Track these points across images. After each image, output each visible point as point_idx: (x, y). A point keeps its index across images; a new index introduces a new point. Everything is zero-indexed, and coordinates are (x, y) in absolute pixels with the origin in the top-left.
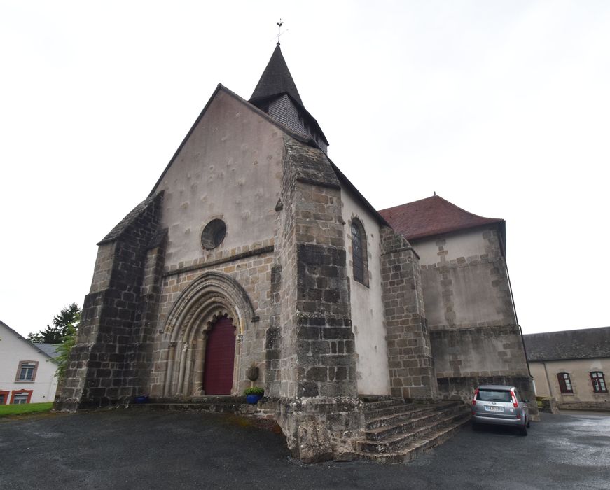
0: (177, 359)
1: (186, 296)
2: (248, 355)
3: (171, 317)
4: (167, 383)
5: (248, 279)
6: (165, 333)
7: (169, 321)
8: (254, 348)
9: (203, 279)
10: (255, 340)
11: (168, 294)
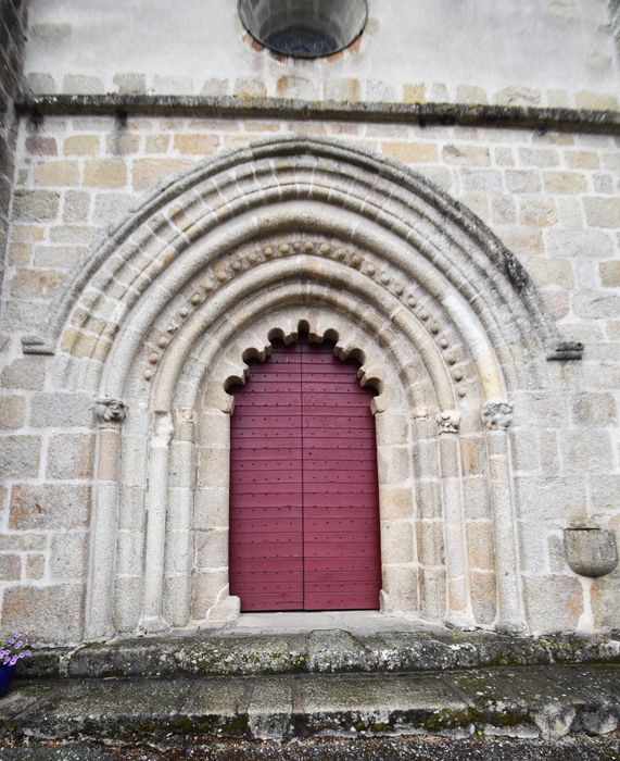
0: (131, 478)
1: (178, 216)
2: (549, 479)
3: (91, 290)
4: (100, 579)
5: (507, 201)
6: (61, 355)
7: (81, 306)
8: (572, 457)
9: (272, 163)
10: (572, 428)
11: (63, 190)
